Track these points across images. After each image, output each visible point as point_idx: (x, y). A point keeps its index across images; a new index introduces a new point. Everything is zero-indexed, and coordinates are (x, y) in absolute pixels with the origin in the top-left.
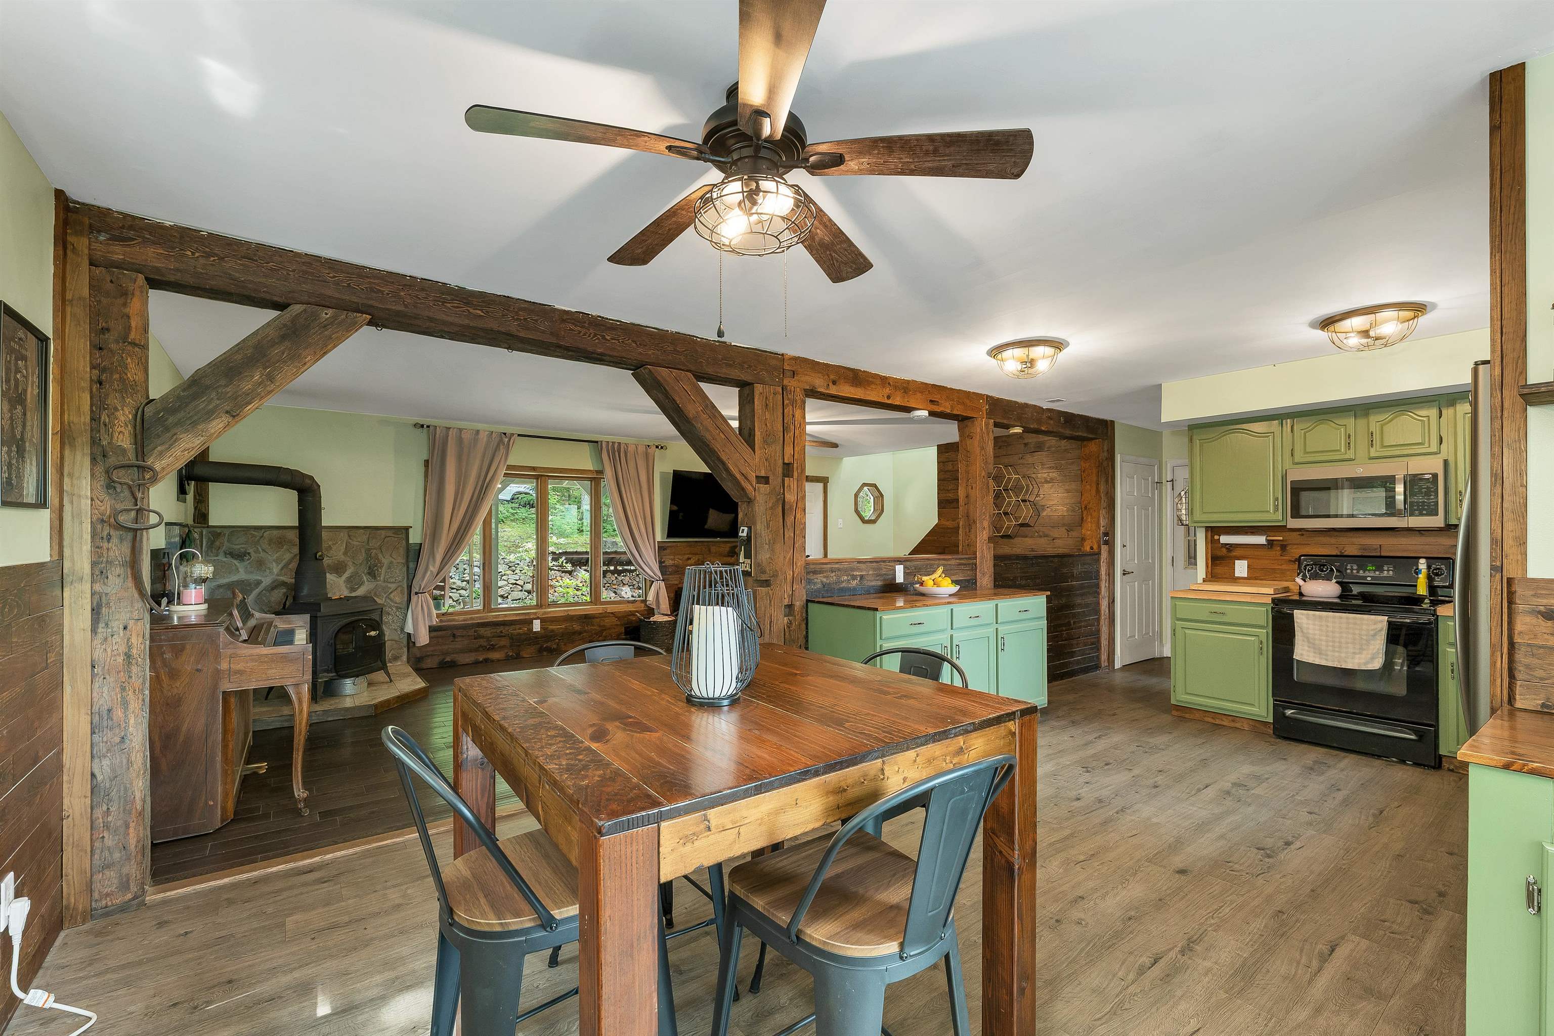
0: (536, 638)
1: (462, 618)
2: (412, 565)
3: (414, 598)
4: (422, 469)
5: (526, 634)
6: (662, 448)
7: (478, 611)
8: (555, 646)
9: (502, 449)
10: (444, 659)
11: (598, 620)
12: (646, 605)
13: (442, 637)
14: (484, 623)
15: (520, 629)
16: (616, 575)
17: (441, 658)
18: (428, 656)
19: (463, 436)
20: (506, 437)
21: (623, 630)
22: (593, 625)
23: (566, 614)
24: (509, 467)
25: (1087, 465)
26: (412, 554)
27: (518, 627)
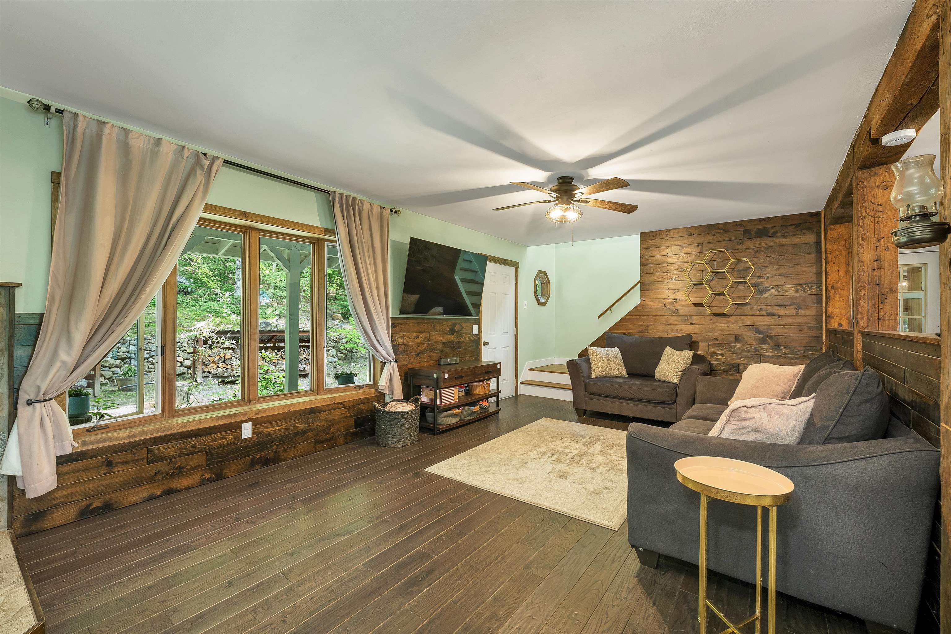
0: (246, 447)
1: (124, 433)
2: (20, 352)
3: (23, 411)
4: (46, 187)
5: (233, 444)
6: (396, 212)
7: (152, 419)
8: (272, 455)
9: (200, 175)
10: (90, 505)
11: (325, 414)
12: (377, 390)
13: (85, 470)
14: (166, 436)
15: (223, 438)
16: (276, 351)
17: (85, 503)
18: (56, 506)
19: (132, 142)
20: (206, 159)
21: (353, 422)
22: (319, 421)
23: (287, 410)
24: (209, 208)
25: (834, 247)
26: (19, 333)
27: (219, 435)
